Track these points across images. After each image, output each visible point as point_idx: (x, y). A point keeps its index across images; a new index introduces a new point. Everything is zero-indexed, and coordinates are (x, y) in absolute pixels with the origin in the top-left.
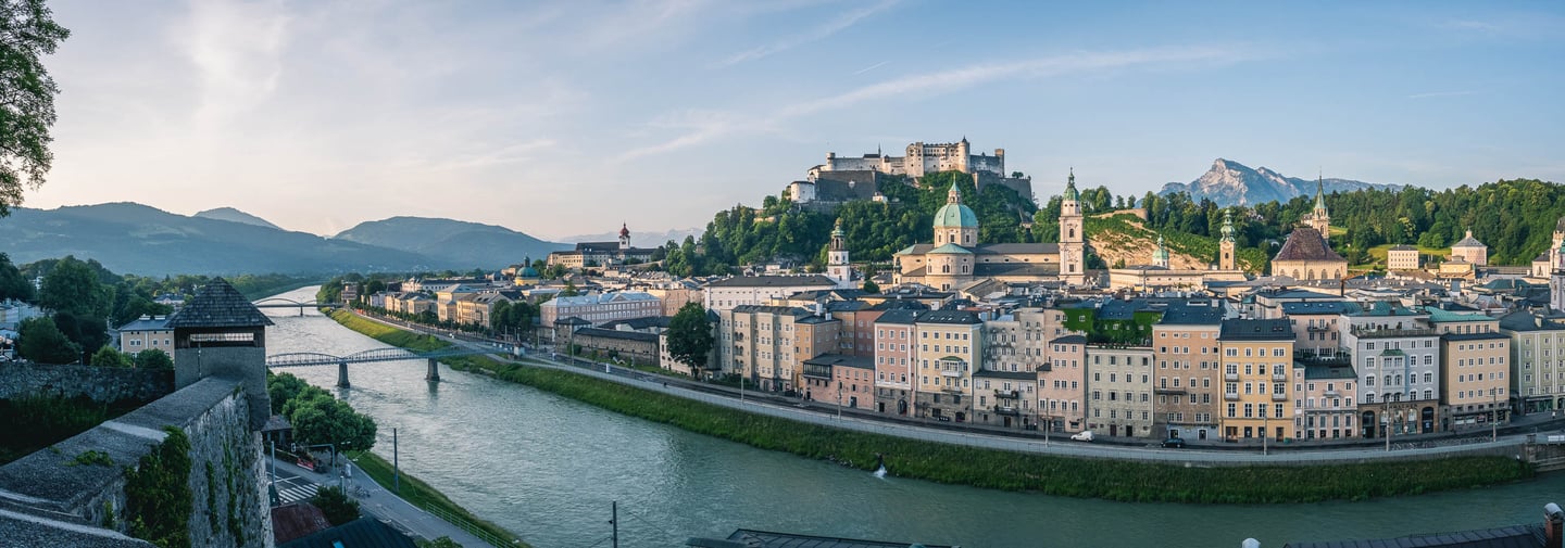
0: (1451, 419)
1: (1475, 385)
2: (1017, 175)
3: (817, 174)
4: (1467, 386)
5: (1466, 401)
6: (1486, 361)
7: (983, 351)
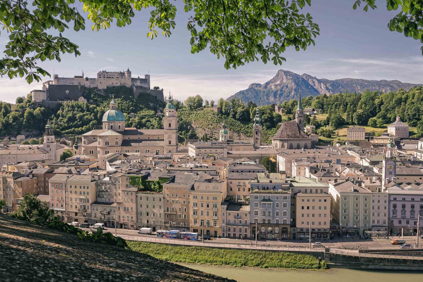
0: (297, 234)
1: (311, 219)
2: (156, 88)
3: (47, 86)
4: (305, 219)
5: (305, 226)
6: (317, 208)
7: (96, 193)
